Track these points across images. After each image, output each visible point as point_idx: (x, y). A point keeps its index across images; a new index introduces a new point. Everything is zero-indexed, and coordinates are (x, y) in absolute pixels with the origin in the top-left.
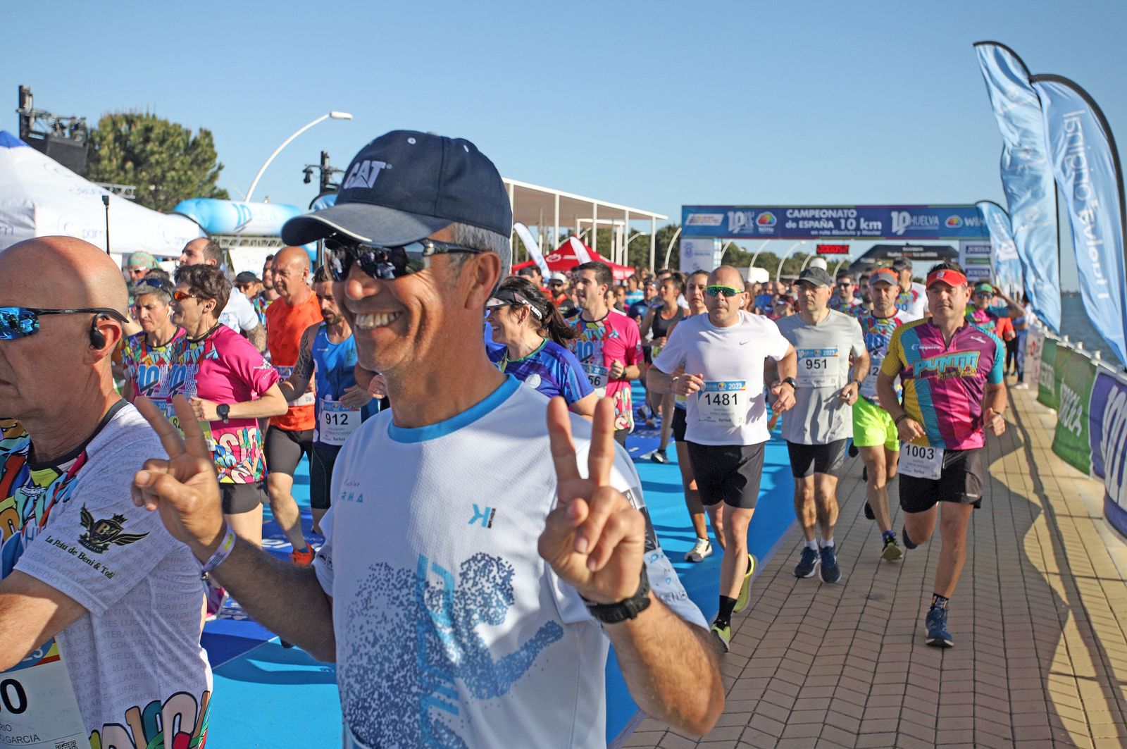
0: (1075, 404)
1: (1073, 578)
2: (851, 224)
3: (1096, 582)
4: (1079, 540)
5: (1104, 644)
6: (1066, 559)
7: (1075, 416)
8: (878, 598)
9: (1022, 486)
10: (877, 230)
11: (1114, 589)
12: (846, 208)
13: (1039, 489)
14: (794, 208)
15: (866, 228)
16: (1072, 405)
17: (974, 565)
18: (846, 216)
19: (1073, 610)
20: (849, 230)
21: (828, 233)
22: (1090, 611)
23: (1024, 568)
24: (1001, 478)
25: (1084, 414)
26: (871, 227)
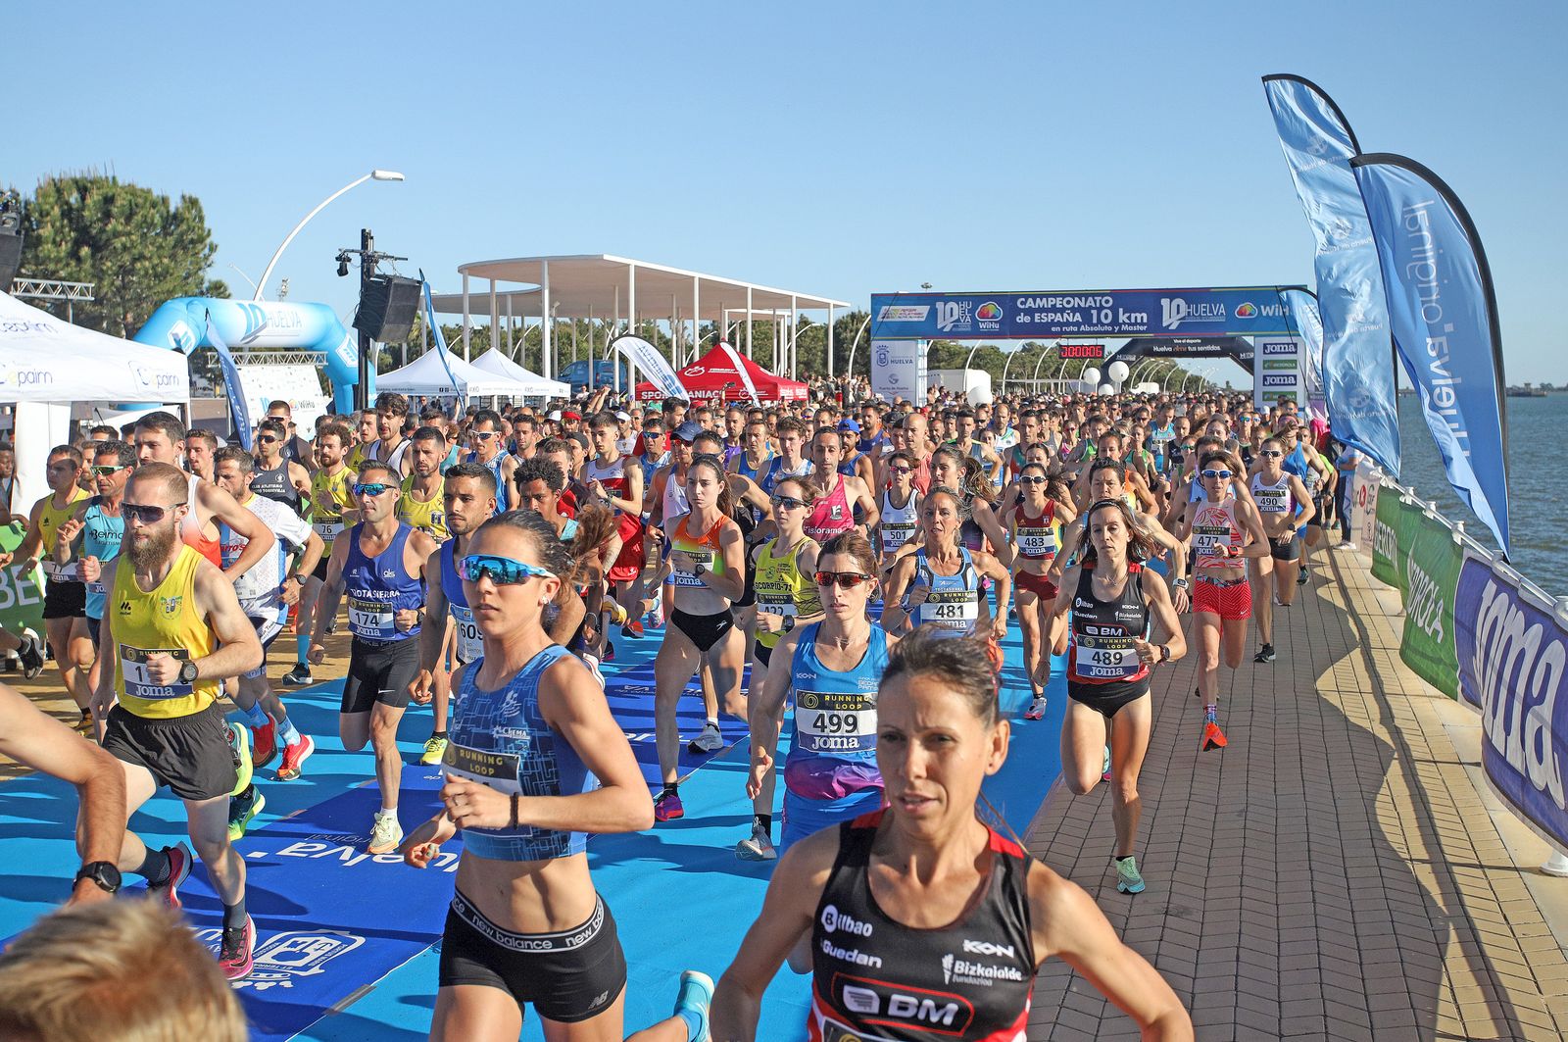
0: (1433, 596)
1: (1448, 865)
2: (1106, 316)
3: (1478, 872)
4: (1452, 805)
5: (1505, 981)
6: (1436, 834)
7: (1434, 615)
8: (1183, 912)
9: (1363, 712)
10: (1142, 324)
11: (1506, 884)
12: (1098, 295)
13: (1387, 717)
14: (1027, 296)
15: (1127, 321)
16: (1428, 598)
17: (1309, 851)
18: (1098, 305)
19: (1454, 925)
20: (1103, 325)
21: (1075, 329)
22: (1478, 924)
23: (1380, 852)
24: (1333, 699)
25: (1446, 612)
26: (1133, 321)
